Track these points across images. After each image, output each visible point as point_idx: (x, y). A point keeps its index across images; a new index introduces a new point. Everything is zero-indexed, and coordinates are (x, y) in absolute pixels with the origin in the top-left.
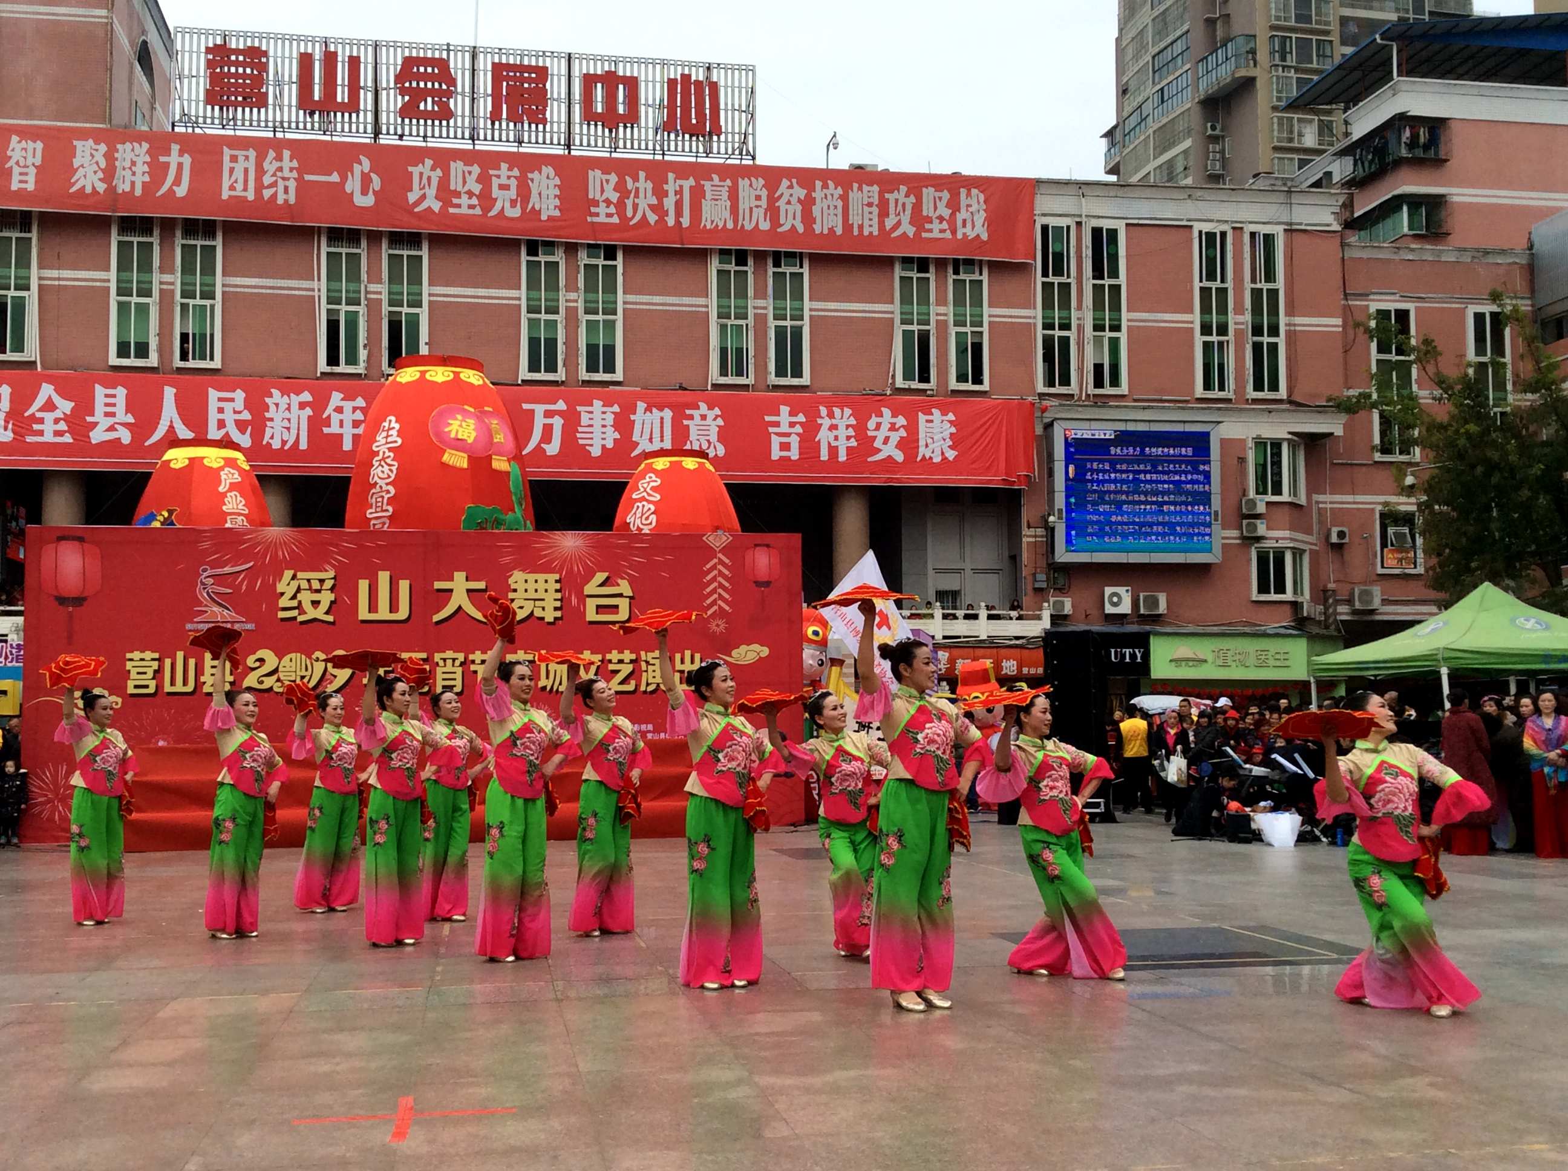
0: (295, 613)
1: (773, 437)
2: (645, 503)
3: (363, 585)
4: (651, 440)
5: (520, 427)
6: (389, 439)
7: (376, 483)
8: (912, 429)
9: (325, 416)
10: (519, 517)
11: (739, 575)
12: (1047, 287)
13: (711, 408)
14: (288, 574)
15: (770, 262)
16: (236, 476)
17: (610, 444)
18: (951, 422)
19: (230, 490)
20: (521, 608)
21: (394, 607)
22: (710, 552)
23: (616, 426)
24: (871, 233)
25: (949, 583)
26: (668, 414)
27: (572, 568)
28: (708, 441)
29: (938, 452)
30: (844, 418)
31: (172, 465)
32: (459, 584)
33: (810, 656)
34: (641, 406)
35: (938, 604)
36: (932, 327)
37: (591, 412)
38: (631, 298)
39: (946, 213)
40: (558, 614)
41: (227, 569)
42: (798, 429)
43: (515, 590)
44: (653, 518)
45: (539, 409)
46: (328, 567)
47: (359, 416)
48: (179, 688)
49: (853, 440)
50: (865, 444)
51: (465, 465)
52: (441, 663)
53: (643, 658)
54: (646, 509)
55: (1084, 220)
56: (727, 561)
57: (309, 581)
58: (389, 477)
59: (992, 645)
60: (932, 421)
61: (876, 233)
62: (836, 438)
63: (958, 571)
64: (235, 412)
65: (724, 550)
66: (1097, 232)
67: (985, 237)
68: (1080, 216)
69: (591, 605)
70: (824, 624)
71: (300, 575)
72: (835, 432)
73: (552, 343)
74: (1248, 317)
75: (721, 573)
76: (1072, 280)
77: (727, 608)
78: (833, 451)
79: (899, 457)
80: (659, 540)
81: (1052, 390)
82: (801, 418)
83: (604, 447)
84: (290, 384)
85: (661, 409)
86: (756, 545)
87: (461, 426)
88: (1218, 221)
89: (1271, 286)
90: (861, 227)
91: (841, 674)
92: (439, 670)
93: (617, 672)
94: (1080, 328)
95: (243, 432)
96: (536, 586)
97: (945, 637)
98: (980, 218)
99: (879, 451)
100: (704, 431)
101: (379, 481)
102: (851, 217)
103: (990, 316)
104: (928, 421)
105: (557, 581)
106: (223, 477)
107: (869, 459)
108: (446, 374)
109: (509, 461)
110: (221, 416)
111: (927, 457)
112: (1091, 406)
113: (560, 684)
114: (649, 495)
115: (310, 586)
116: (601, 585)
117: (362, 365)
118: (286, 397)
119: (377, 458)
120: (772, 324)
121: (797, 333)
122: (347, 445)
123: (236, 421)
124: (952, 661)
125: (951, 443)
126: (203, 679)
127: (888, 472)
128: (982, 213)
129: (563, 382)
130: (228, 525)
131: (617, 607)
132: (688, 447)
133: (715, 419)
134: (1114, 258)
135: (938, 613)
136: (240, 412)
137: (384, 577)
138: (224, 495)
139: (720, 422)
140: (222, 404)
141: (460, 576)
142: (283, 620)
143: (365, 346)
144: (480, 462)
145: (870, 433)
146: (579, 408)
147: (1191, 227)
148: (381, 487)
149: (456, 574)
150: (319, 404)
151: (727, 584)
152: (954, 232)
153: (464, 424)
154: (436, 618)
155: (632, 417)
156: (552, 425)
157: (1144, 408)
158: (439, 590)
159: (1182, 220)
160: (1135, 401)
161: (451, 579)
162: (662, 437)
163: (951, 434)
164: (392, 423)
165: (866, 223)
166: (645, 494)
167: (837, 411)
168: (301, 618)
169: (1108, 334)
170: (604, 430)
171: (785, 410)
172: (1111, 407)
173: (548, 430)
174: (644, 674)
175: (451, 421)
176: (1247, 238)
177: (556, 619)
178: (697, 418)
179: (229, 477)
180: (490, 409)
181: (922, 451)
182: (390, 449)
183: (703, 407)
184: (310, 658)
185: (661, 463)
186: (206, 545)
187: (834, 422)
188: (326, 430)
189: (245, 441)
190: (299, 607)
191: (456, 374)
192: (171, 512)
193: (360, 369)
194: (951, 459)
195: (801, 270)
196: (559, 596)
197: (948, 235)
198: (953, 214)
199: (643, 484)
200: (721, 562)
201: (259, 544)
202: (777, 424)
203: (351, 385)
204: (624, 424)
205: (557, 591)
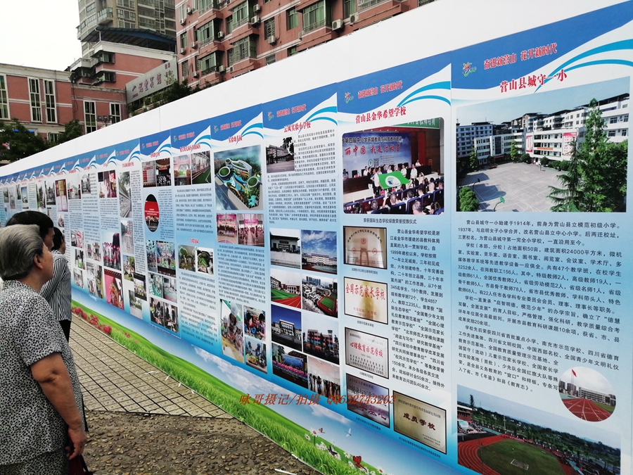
74: (45, 102)
88: (35, 77)
89: (51, 95)
134: (3, 84)
147: (27, 77)
159: (24, 75)
176: (44, 82)
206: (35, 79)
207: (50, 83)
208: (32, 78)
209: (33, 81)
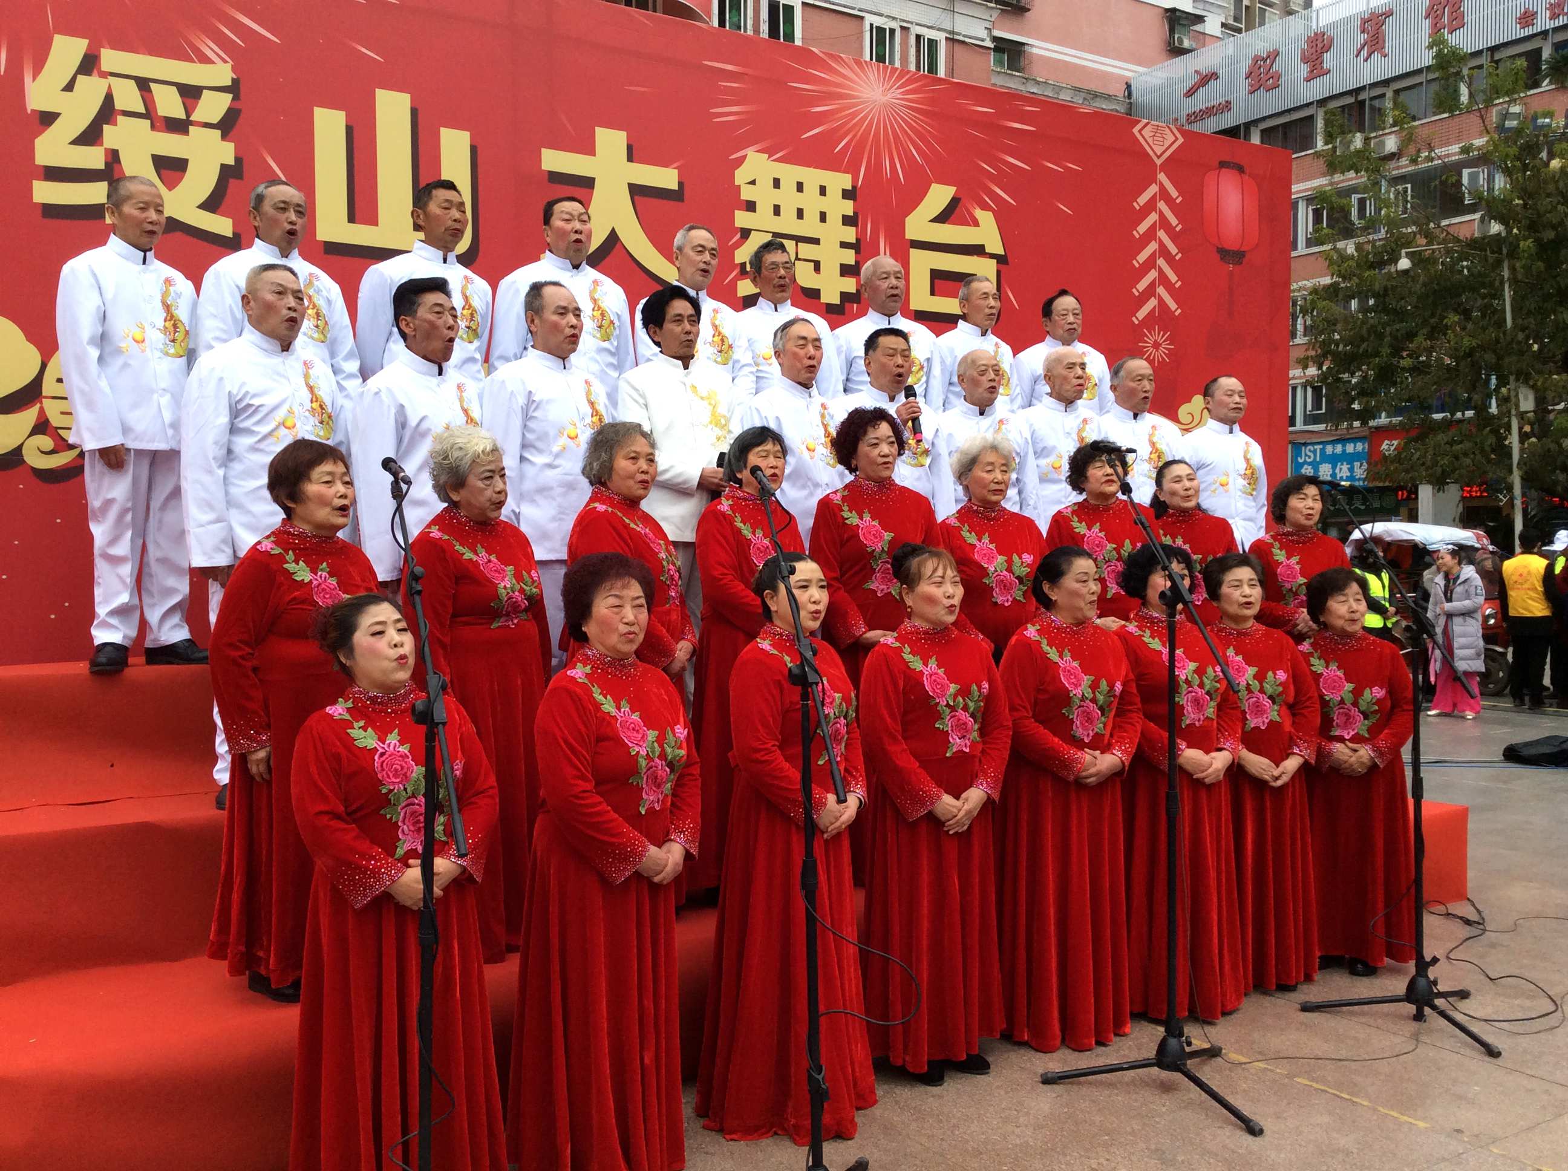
3: (329, 126)
11: (1194, 229)
14: (69, 46)
27: (879, 164)
32: (611, 167)
40: (849, 284)
43: (751, 206)
46: (209, 48)
56: (1174, 193)
57: (143, 84)
65: (1173, 165)
66: (774, 6)
71: (110, 59)
75: (1163, 221)
77: (1173, 305)
80: (1053, 119)
88: (888, 17)
96: (799, 200)
105: (847, 194)
115: (149, 103)
116: (942, 218)
137: (392, 109)
141: (612, 142)
142: (52, 211)
147: (862, 18)
149: (601, 134)
151: (1173, 249)
158: (556, 174)
159: (853, 8)
161: (588, 147)
176: (913, 40)
177: (844, 296)
196: (850, 234)
200: (1164, 194)
205: (847, 221)
206: (888, 24)
207: (933, 43)
208: (878, 21)
209: (881, 31)
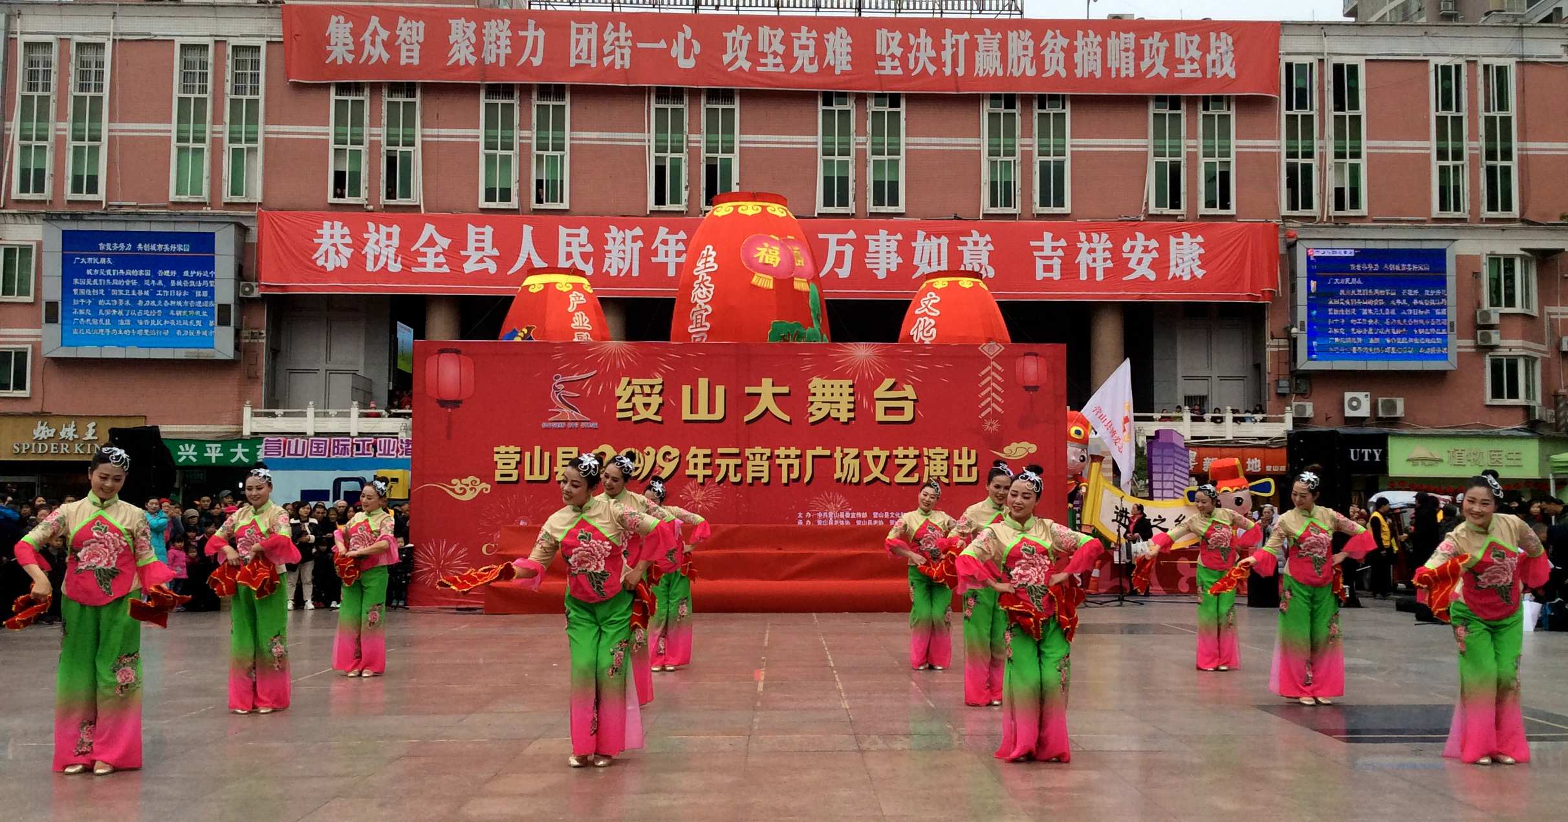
0: (629, 414)
1: (1038, 261)
2: (926, 318)
3: (686, 390)
4: (929, 264)
5: (817, 254)
6: (708, 265)
7: (696, 303)
8: (1164, 250)
9: (653, 247)
10: (816, 330)
11: (1011, 381)
12: (1291, 119)
13: (982, 235)
14: (625, 380)
15: (1036, 104)
16: (582, 298)
17: (894, 268)
18: (1199, 244)
19: (577, 310)
20: (820, 409)
21: (711, 409)
22: (984, 360)
23: (899, 252)
24: (1127, 75)
25: (1197, 389)
26: (944, 241)
27: (863, 373)
28: (980, 264)
29: (1188, 270)
30: (1102, 242)
31: (531, 290)
32: (767, 389)
33: (1073, 453)
34: (921, 234)
35: (1187, 408)
36: (1183, 159)
37: (878, 240)
38: (912, 140)
39: (1197, 54)
40: (852, 415)
41: (575, 377)
42: (1060, 253)
43: (814, 394)
44: (934, 331)
45: (833, 238)
46: (657, 374)
47: (681, 247)
48: (537, 476)
49: (1109, 261)
50: (1120, 264)
51: (771, 287)
52: (751, 457)
53: (926, 454)
54: (927, 323)
55: (1326, 57)
56: (1000, 368)
57: (641, 386)
58: (707, 297)
59: (1238, 445)
60: (1181, 244)
61: (1132, 75)
62: (1094, 260)
63: (1206, 378)
64: (581, 246)
65: (998, 358)
66: (1338, 68)
67: (1232, 75)
68: (1323, 54)
69: (880, 407)
70: (1085, 423)
71: (634, 381)
72: (1093, 255)
73: (844, 181)
74: (1482, 143)
75: (994, 379)
76: (1315, 113)
77: (1000, 410)
78: (1091, 271)
79: (1152, 276)
80: (939, 350)
81: (1295, 213)
82: (1063, 243)
83: (888, 270)
84: (625, 221)
85: (938, 236)
86: (1025, 355)
87: (767, 252)
88: (1453, 55)
89: (1503, 114)
90: (1118, 70)
91: (1101, 470)
92: (750, 464)
93: (903, 465)
94: (1322, 156)
95: (587, 262)
96: (832, 390)
97: (1193, 438)
98: (1229, 59)
99: (1133, 271)
100: (976, 256)
101: (699, 301)
102: (1109, 62)
103: (1237, 147)
104: (1178, 244)
105: (850, 386)
106: (572, 299)
107: (1125, 279)
108: (755, 208)
109: (808, 282)
110: (569, 249)
111: (1178, 275)
112: (1333, 227)
113: (853, 476)
114: (929, 310)
115: (642, 391)
116: (889, 389)
117: (684, 203)
118: (621, 232)
119: (697, 282)
120: (1037, 160)
121: (1060, 167)
122: (671, 272)
123: (581, 253)
124: (1200, 459)
125: (1200, 263)
126: (556, 469)
127: (1140, 290)
128: (1230, 53)
129: (853, 214)
130: (576, 340)
131: (902, 409)
132: (962, 268)
133: (986, 245)
134: (1354, 91)
135: (1187, 415)
136: (584, 246)
137: (703, 383)
138: (572, 314)
139: (991, 247)
140: (569, 239)
141: (767, 382)
142: (620, 419)
143: (686, 187)
144: (784, 283)
145: (1125, 255)
146: (867, 237)
147: (1427, 61)
148: (700, 306)
149: (764, 380)
150: (648, 238)
151: (999, 389)
152: (1204, 72)
153: (770, 251)
154: (747, 418)
155: (913, 244)
156: (843, 252)
157: (1383, 228)
158: (749, 394)
159: (1418, 55)
160: (1375, 221)
161: (760, 385)
162: (939, 261)
163: (1200, 255)
164: (710, 251)
165: (1124, 66)
166: (926, 310)
167: (1095, 236)
168: (635, 419)
169: (1349, 161)
170: (888, 255)
171: (1048, 236)
172: (1350, 227)
173: (840, 256)
174: (927, 468)
175: (759, 249)
176: (1480, 71)
177: (849, 419)
178: (970, 245)
179: (576, 299)
180: (792, 238)
181: (1173, 271)
182: (708, 274)
183: (975, 233)
184: (643, 452)
185: (941, 283)
186: (558, 356)
187: (1092, 245)
188: (654, 260)
189: (589, 269)
190: (633, 409)
191: (764, 208)
192: (529, 329)
193: (682, 207)
194: (1200, 277)
195: (1063, 111)
196: (852, 399)
197: (1199, 74)
198: (1203, 56)
199: (924, 301)
200: (994, 369)
201: (598, 356)
202: (1041, 249)
203: (675, 221)
204: (906, 250)
205: (850, 395)
206: (1452, 62)
207: (1502, 71)
208: (1442, 61)
209: (1446, 69)
